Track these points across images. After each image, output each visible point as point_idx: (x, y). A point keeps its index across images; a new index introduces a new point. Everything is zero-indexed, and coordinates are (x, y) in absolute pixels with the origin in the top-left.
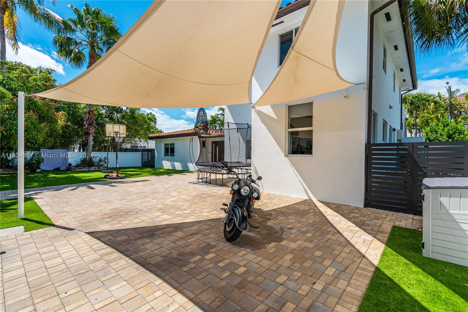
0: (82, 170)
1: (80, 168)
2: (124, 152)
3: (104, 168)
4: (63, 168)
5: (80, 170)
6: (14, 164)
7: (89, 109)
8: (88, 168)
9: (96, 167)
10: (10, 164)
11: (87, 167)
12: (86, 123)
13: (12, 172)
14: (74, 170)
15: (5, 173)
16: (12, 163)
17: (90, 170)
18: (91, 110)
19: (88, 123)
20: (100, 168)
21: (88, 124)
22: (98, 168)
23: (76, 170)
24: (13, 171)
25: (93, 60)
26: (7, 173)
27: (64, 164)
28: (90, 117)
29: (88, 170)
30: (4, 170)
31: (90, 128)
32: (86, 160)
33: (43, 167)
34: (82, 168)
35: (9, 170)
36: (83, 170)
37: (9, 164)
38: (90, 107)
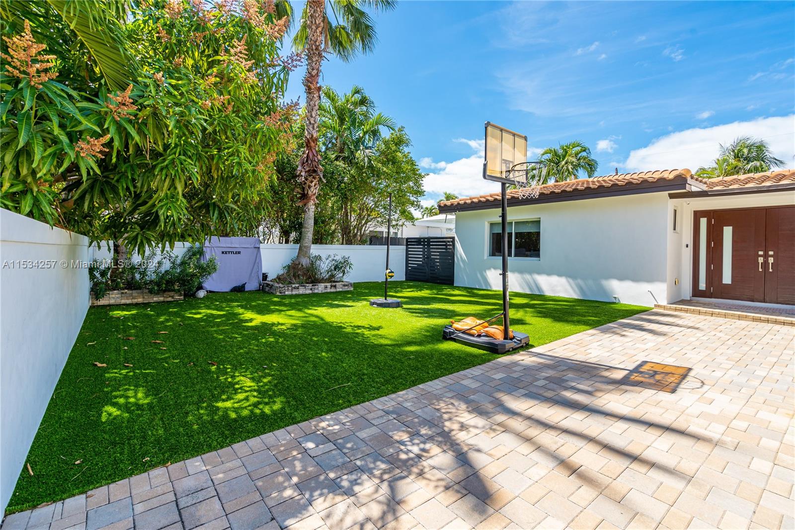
0: (297, 292)
1: (295, 288)
2: (371, 244)
3: (344, 285)
4: (252, 286)
5: (294, 293)
6: (147, 277)
7: (309, 133)
8: (310, 288)
9: (329, 285)
10: (137, 276)
11: (307, 283)
12: (303, 170)
13: (140, 300)
14: (281, 293)
15: (123, 302)
16: (140, 273)
17: (316, 291)
18: (312, 136)
19: (307, 169)
20: (335, 286)
21: (306, 172)
22: (331, 286)
23: (287, 293)
24: (143, 298)
25: (318, 9)
26: (128, 302)
27: (253, 275)
28: (311, 156)
29: (310, 292)
30: (123, 293)
31: (312, 182)
32: (300, 266)
33: (211, 283)
34: (298, 288)
35: (135, 293)
36: (301, 292)
37: (133, 278)
38: (311, 129)
